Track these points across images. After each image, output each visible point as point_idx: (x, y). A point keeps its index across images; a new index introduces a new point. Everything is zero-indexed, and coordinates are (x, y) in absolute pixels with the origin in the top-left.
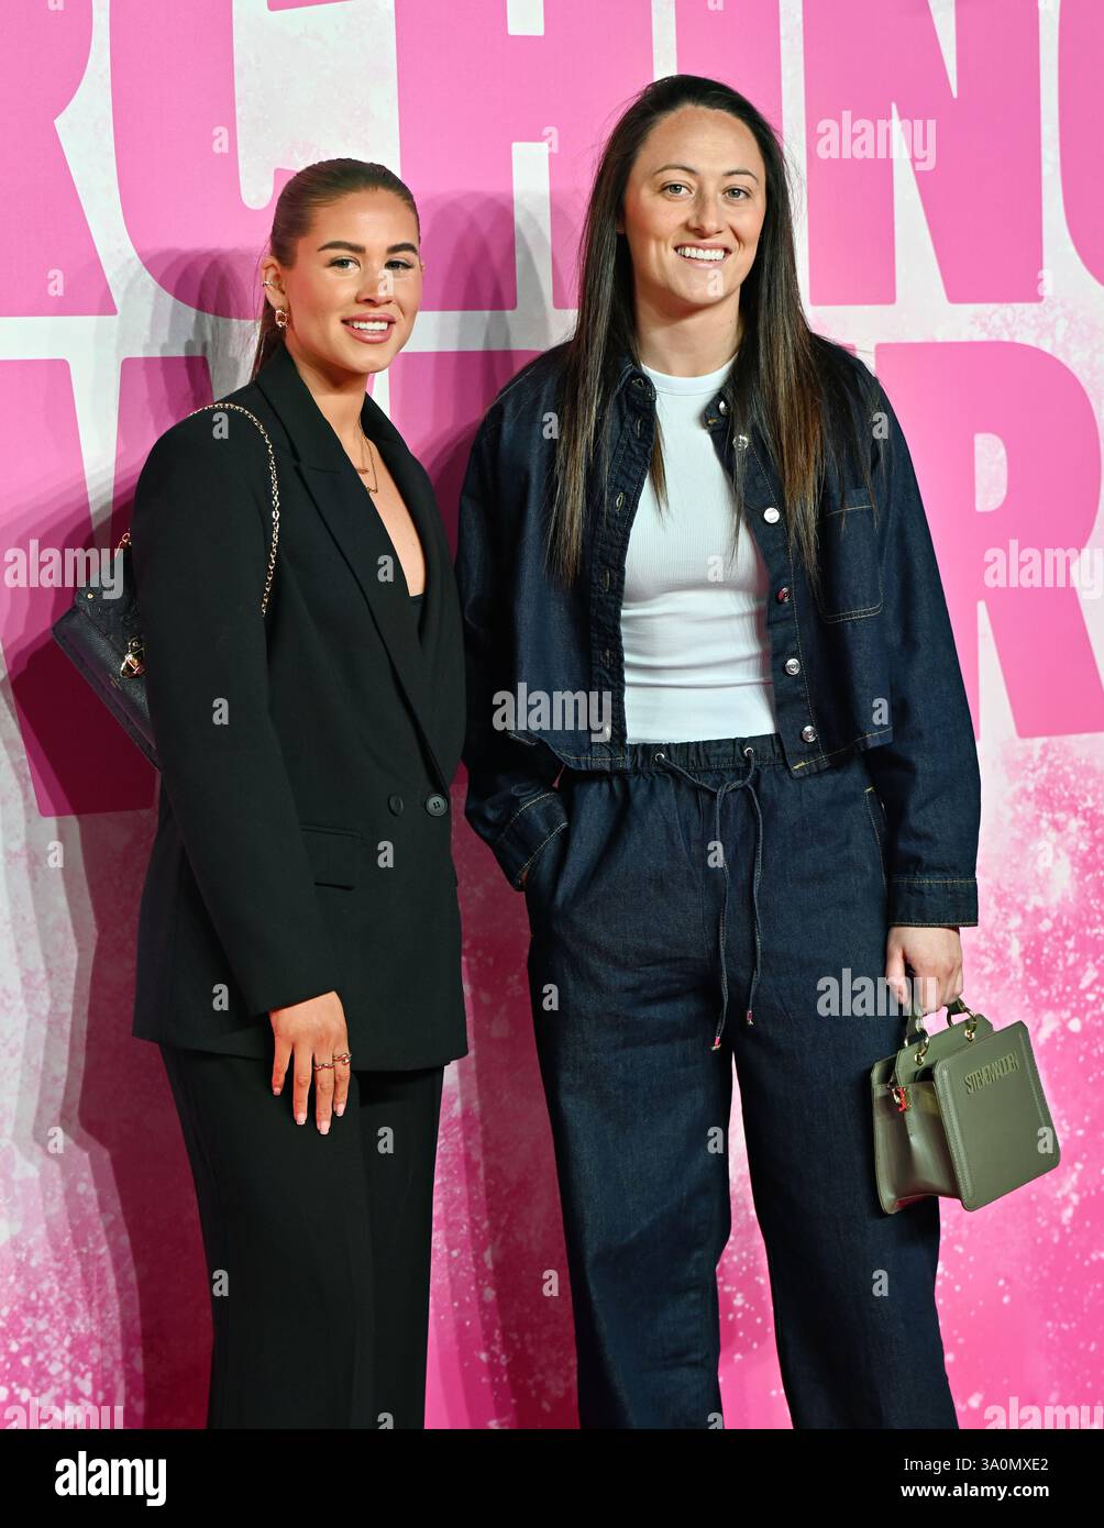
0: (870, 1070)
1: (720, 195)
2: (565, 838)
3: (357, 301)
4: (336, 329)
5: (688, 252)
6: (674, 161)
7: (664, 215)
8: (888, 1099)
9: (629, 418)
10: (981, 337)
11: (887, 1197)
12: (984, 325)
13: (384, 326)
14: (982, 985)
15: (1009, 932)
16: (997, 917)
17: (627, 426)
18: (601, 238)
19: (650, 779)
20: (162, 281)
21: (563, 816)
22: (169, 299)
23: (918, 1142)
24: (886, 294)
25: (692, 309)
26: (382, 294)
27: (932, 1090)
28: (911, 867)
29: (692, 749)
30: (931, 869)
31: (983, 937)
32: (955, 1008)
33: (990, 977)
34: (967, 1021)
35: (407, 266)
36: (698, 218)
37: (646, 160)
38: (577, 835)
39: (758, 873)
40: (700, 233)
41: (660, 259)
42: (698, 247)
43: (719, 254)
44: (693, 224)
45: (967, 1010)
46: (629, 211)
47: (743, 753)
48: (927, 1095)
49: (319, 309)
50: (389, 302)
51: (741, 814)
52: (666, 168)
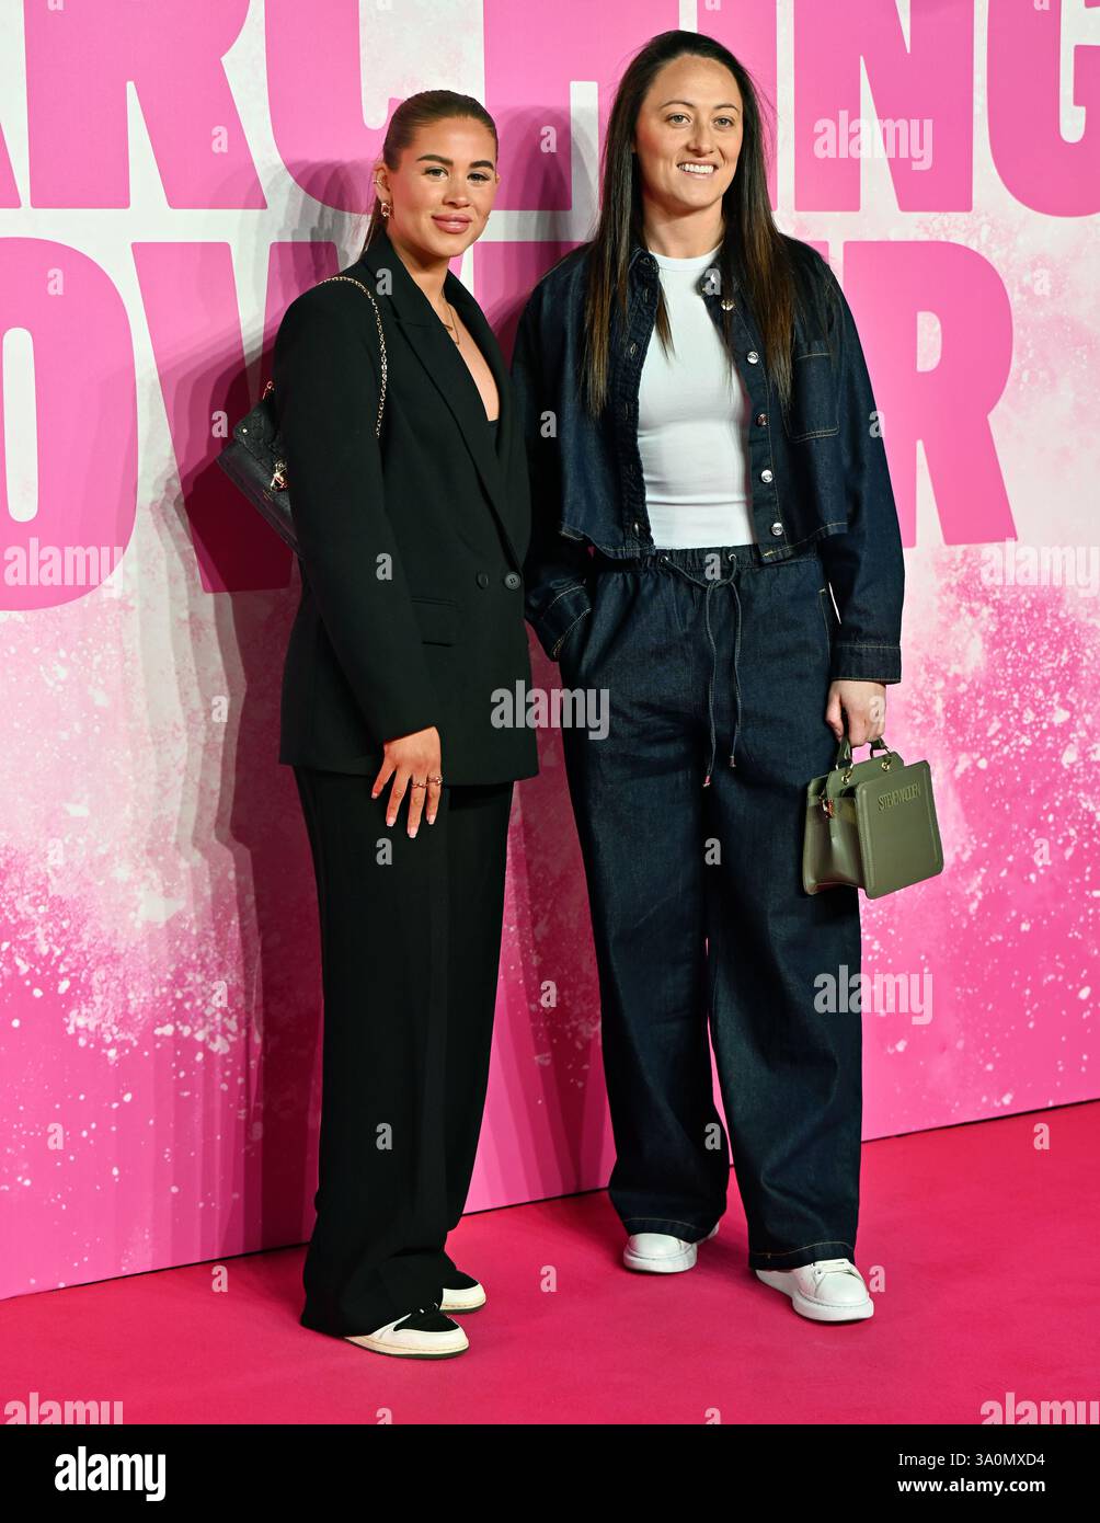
0: (808, 785)
1: (711, 124)
2: (589, 620)
3: (444, 203)
5: (687, 167)
6: (676, 98)
7: (672, 140)
8: (819, 807)
9: (639, 288)
10: (924, 237)
12: (926, 229)
14: (914, 733)
15: (935, 692)
17: (637, 294)
18: (620, 155)
19: (656, 576)
20: (298, 180)
21: (588, 604)
22: (302, 193)
23: (837, 842)
24: (852, 203)
25: (690, 210)
26: (463, 199)
27: (853, 804)
28: (853, 636)
29: (689, 555)
30: (868, 637)
31: (915, 695)
33: (919, 726)
34: (884, 756)
35: (485, 178)
36: (696, 141)
37: (653, 97)
38: (598, 618)
39: (738, 651)
40: (698, 153)
41: (666, 174)
42: (695, 164)
43: (710, 169)
44: (693, 146)
45: (885, 748)
46: (641, 136)
47: (727, 556)
48: (848, 807)
49: (415, 207)
50: (467, 207)
51: (725, 605)
52: (670, 103)
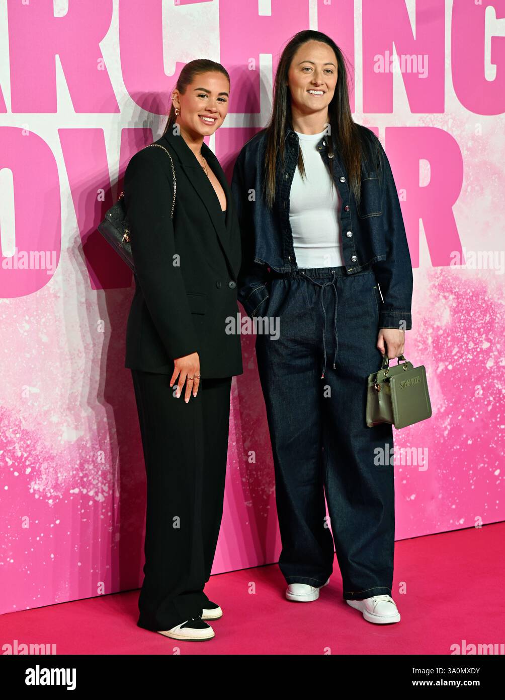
0: (368, 377)
1: (322, 72)
2: (268, 302)
3: (206, 110)
4: (196, 118)
5: (311, 92)
6: (306, 60)
7: (304, 79)
8: (373, 387)
9: (290, 149)
10: (422, 125)
11: (369, 421)
12: (423, 121)
13: (213, 120)
15: (428, 334)
16: (424, 329)
17: (289, 151)
18: (281, 87)
19: (298, 281)
20: (137, 103)
21: (267, 294)
22: (139, 108)
23: (382, 403)
24: (389, 109)
25: (313, 111)
26: (214, 109)
27: (389, 386)
28: (389, 308)
29: (314, 271)
30: (396, 309)
31: (419, 336)
32: (401, 358)
33: (421, 350)
34: (404, 364)
35: (224, 101)
36: (315, 79)
37: (296, 60)
38: (272, 300)
39: (336, 315)
40: (316, 85)
41: (301, 95)
42: (314, 90)
43: (322, 93)
44: (313, 82)
45: (405, 360)
46: (290, 78)
47: (331, 272)
48: (386, 387)
49: (192, 111)
50: (216, 112)
51: (330, 294)
52: (304, 62)
